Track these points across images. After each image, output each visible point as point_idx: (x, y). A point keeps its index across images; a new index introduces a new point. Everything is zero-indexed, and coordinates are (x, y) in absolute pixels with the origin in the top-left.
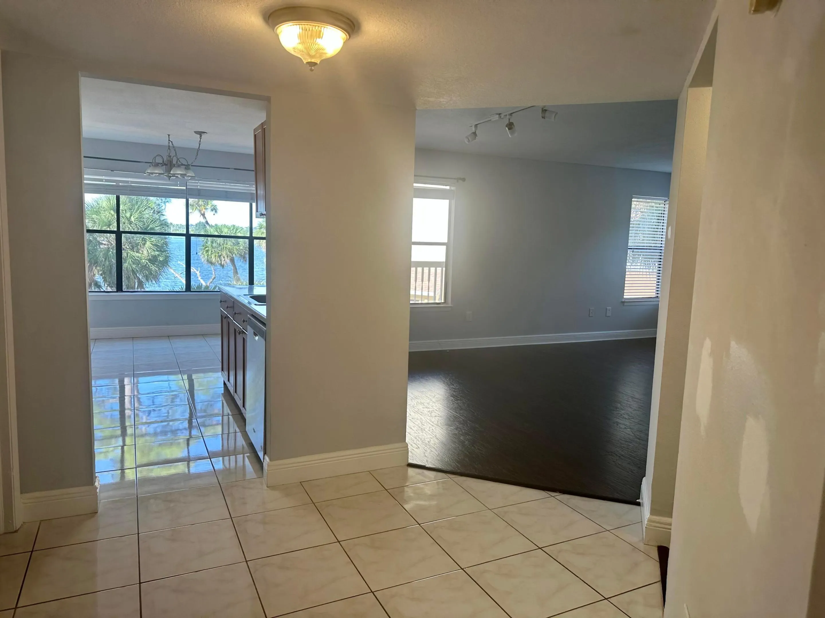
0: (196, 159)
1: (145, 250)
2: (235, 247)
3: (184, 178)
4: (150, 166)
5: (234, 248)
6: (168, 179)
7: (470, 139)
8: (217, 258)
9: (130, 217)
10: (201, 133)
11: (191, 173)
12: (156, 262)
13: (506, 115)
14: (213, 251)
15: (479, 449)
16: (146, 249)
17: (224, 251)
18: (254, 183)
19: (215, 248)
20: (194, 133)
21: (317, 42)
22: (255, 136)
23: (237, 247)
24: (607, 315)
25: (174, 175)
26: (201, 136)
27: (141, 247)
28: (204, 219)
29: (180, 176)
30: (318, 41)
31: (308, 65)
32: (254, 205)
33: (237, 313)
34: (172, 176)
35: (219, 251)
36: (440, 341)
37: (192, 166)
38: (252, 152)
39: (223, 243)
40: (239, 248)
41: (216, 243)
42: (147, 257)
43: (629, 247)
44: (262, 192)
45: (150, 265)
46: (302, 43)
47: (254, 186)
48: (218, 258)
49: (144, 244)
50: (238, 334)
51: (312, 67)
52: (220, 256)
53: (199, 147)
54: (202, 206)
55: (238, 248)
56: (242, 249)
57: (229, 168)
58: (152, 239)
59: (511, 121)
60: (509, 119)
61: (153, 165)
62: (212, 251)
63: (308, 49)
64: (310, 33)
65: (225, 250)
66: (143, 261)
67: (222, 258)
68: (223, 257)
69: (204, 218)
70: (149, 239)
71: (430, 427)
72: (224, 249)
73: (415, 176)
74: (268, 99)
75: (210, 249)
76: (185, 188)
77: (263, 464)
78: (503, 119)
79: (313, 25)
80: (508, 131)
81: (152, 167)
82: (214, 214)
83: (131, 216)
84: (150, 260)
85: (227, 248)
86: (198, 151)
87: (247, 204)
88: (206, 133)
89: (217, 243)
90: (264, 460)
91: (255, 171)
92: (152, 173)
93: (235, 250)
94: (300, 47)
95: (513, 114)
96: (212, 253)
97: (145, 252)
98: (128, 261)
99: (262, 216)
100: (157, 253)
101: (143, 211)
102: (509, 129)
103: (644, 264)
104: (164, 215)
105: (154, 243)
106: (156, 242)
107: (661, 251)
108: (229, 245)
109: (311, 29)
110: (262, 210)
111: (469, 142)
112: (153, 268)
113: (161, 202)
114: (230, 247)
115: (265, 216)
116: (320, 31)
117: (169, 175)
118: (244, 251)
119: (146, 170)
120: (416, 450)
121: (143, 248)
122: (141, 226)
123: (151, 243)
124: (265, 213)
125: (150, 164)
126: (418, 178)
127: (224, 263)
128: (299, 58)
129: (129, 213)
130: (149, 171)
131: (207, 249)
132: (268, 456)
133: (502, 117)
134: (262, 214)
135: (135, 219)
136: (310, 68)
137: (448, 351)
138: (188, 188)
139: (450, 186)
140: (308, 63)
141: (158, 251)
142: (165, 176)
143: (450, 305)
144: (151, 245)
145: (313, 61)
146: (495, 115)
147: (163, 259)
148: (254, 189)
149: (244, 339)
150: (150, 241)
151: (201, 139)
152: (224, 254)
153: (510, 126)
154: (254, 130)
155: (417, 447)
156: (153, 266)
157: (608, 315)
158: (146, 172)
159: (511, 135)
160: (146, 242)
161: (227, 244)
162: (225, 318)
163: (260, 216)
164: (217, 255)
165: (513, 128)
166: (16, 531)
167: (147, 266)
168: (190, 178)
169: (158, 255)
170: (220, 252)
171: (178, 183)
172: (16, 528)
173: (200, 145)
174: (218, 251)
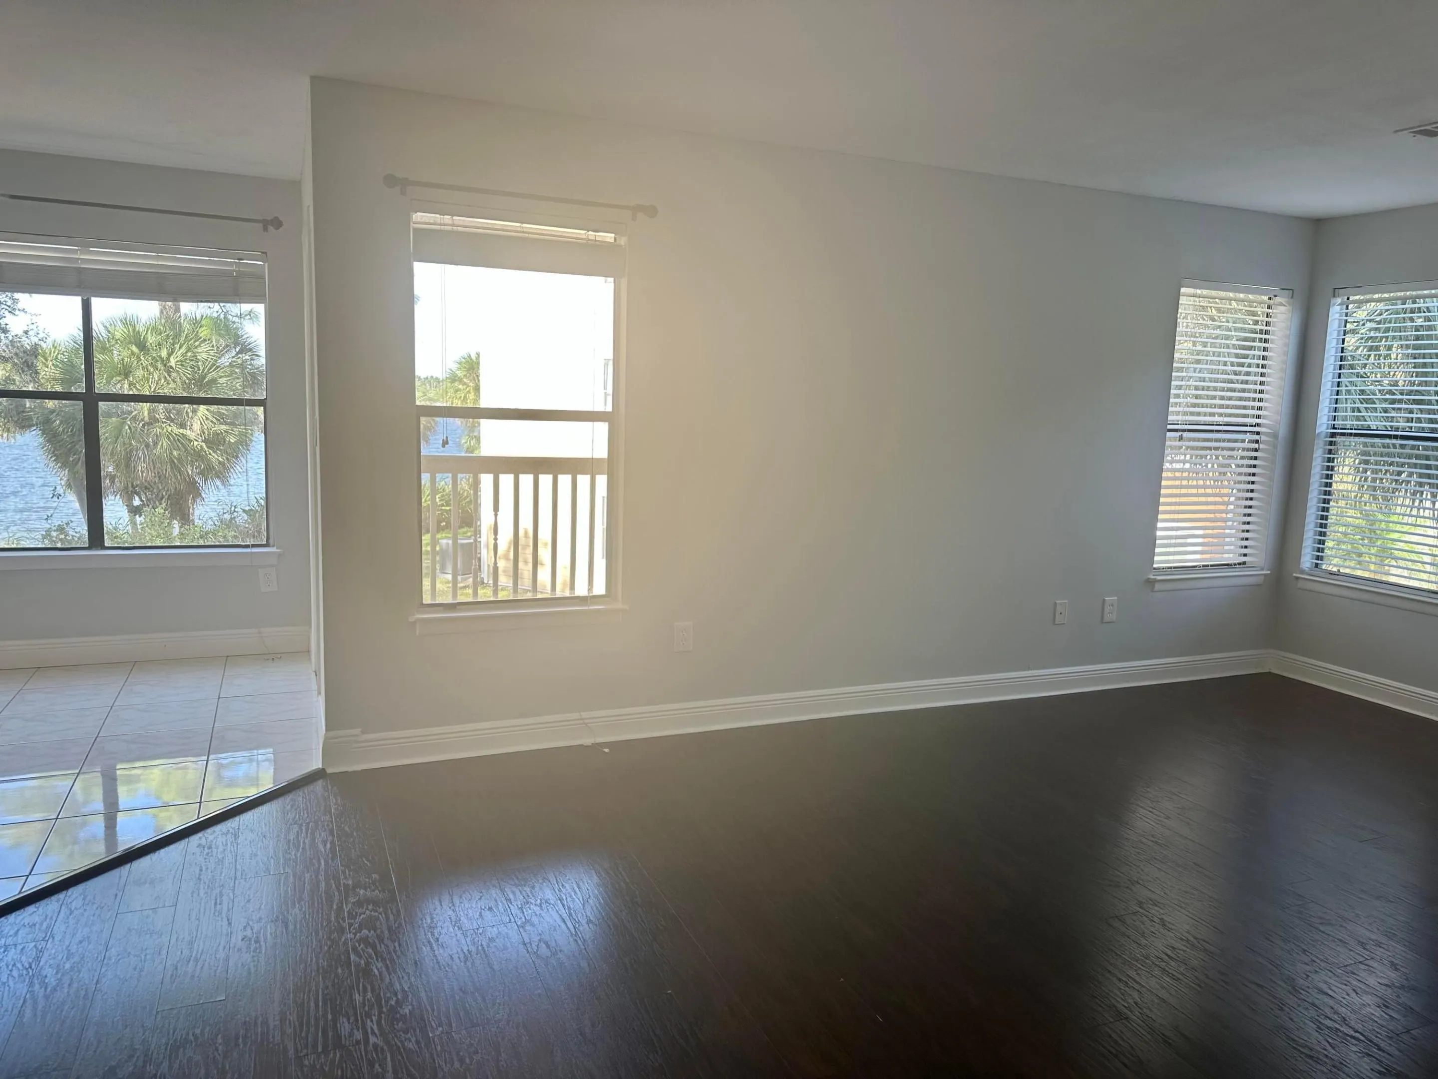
9: (168, 359)
24: (1105, 621)
36: (585, 715)
43: (1169, 427)
83: (170, 355)
98: (160, 443)
101: (196, 348)
103: (1191, 464)
107: (1257, 437)
122: (189, 376)
129: (165, 350)
139: (615, 232)
143: (624, 603)
157: (1108, 617)
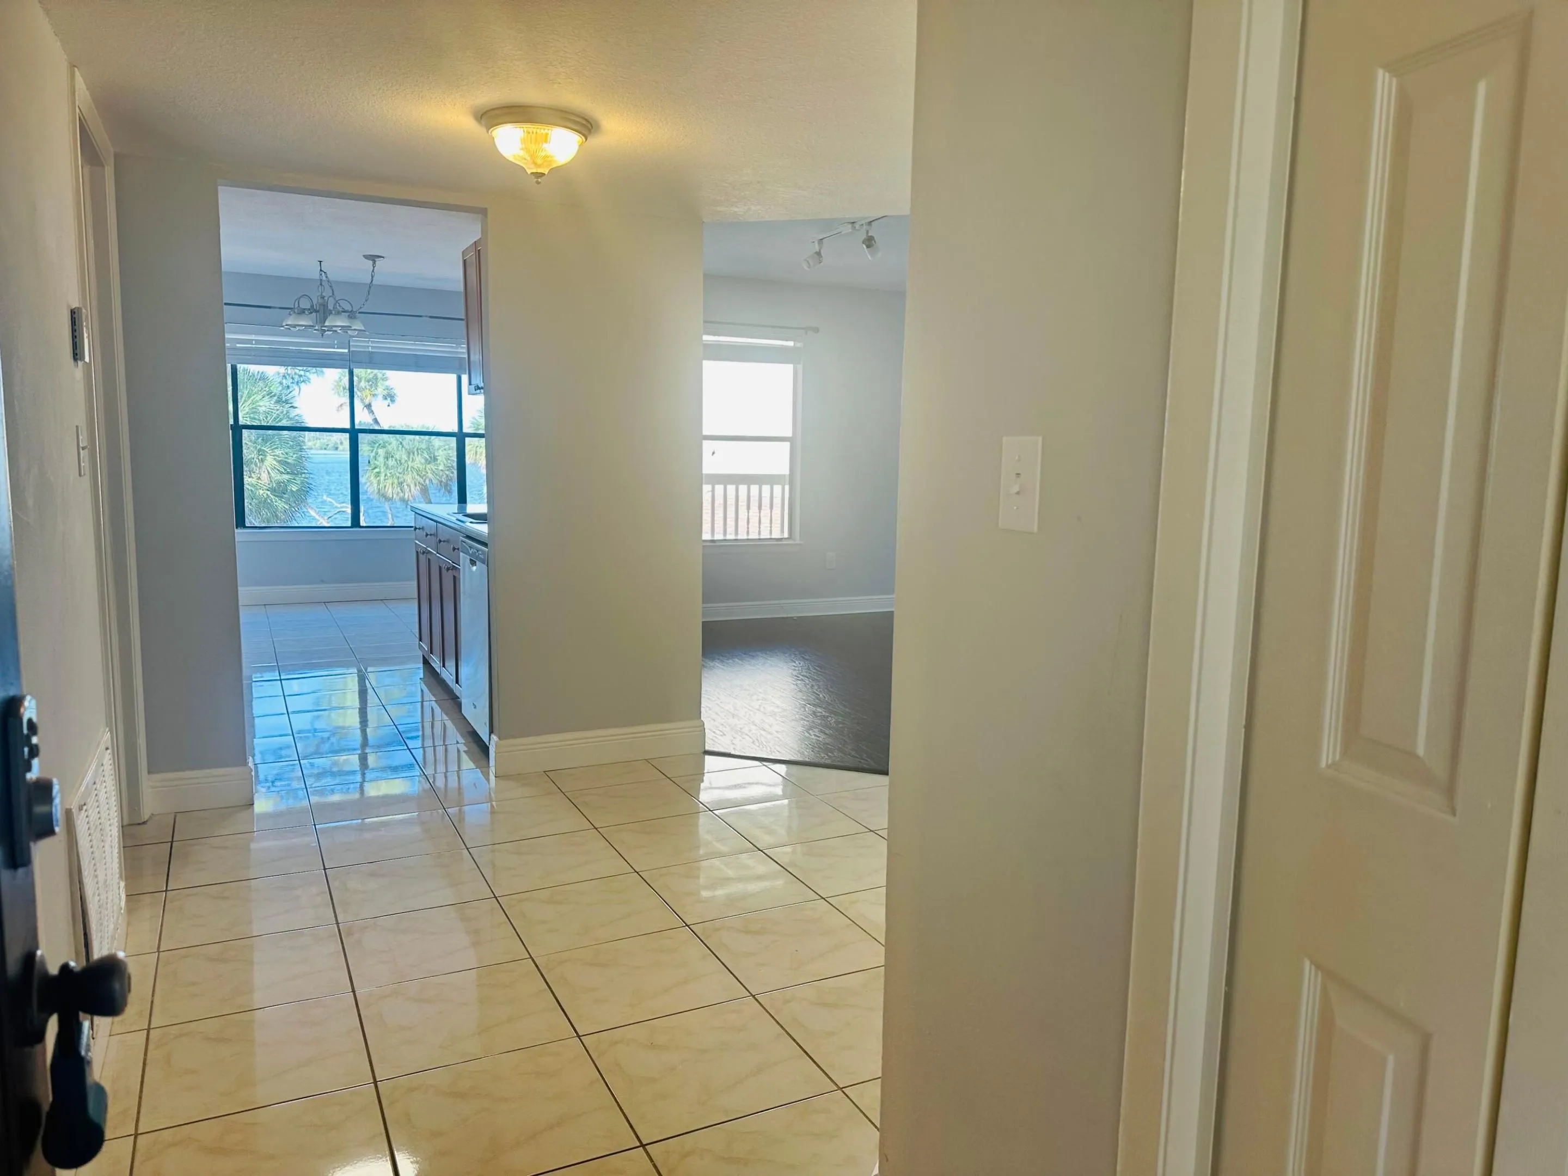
0: (366, 301)
1: (264, 472)
2: (428, 466)
3: (347, 332)
4: (290, 314)
5: (427, 469)
6: (321, 335)
7: (811, 263)
8: (396, 486)
10: (373, 258)
11: (358, 325)
12: (284, 494)
13: (862, 225)
14: (389, 475)
15: (815, 735)
16: (266, 471)
17: (409, 474)
18: (465, 341)
19: (392, 469)
20: (363, 257)
21: (543, 147)
22: (465, 262)
23: (432, 467)
25: (330, 328)
26: (374, 262)
27: (256, 465)
28: (371, 414)
29: (340, 330)
30: (545, 145)
31: (533, 177)
32: (465, 378)
33: (442, 540)
34: (328, 330)
35: (400, 473)
36: (782, 602)
37: (359, 313)
38: (461, 287)
39: (406, 459)
40: (436, 467)
41: (394, 459)
42: (269, 484)
44: (477, 357)
45: (275, 499)
46: (526, 149)
47: (464, 346)
48: (397, 488)
49: (262, 461)
50: (446, 571)
51: (538, 178)
52: (400, 484)
53: (372, 281)
54: (367, 389)
55: (436, 469)
56: (442, 470)
57: (421, 316)
58: (278, 452)
59: (870, 235)
60: (867, 232)
61: (295, 312)
62: (386, 475)
63: (533, 156)
64: (534, 136)
65: (410, 472)
66: (261, 492)
67: (406, 487)
68: (407, 485)
69: (369, 413)
70: (271, 451)
71: (746, 713)
72: (409, 469)
73: (705, 322)
74: (483, 212)
75: (382, 470)
76: (346, 351)
77: (489, 748)
78: (858, 230)
79: (538, 128)
80: (866, 250)
81: (294, 316)
82: (389, 406)
84: (273, 490)
85: (414, 468)
86: (370, 287)
87: (453, 377)
88: (383, 257)
89: (396, 460)
90: (491, 742)
91: (465, 320)
92: (295, 326)
93: (429, 472)
94: (522, 153)
95: (873, 223)
96: (386, 477)
97: (264, 476)
99: (478, 391)
100: (287, 477)
102: (868, 247)
104: (296, 407)
105: (280, 459)
106: (283, 456)
108: (418, 462)
109: (535, 132)
110: (478, 380)
111: (809, 268)
112: (280, 504)
113: (292, 383)
114: (419, 465)
115: (482, 391)
116: (547, 134)
117: (323, 328)
118: (447, 473)
119: (282, 321)
120: (720, 738)
121: (260, 468)
123: (275, 459)
124: (481, 385)
125: (290, 310)
126: (711, 325)
127: (408, 496)
128: (522, 167)
130: (289, 323)
131: (377, 470)
132: (495, 735)
133: (857, 228)
134: (478, 388)
135: (244, 414)
136: (536, 179)
137: (795, 618)
138: (353, 351)
139: (794, 341)
140: (532, 173)
141: (288, 473)
142: (315, 330)
143: (798, 542)
144: (275, 463)
145: (540, 171)
146: (846, 224)
147: (297, 488)
148: (465, 351)
149: (454, 577)
150: (274, 456)
151: (374, 267)
152: (409, 480)
153: (869, 242)
154: (463, 253)
155: (722, 734)
156: (280, 502)
158: (284, 324)
159: (872, 256)
160: (265, 456)
161: (415, 461)
162: (424, 553)
163: (476, 390)
164: (396, 481)
165: (873, 245)
166: (144, 823)
167: (269, 501)
168: (356, 334)
169: (287, 480)
170: (401, 476)
171: (336, 342)
172: (144, 818)
173: (372, 277)
174: (398, 474)
